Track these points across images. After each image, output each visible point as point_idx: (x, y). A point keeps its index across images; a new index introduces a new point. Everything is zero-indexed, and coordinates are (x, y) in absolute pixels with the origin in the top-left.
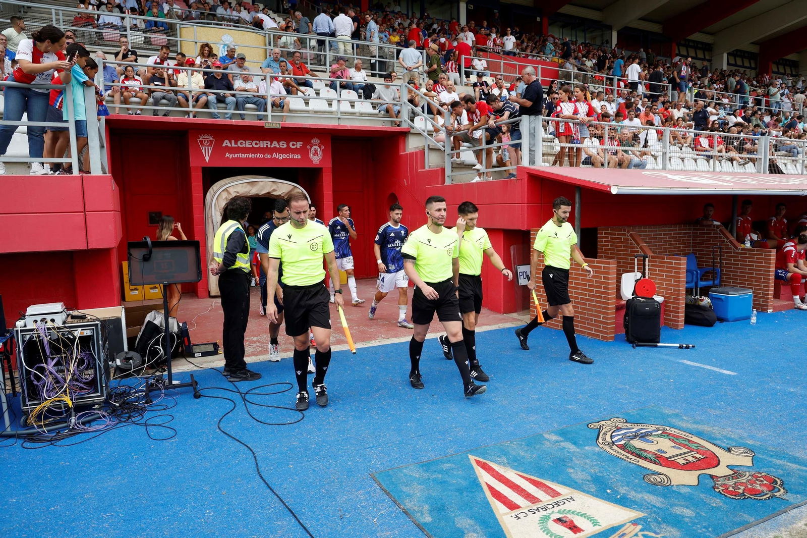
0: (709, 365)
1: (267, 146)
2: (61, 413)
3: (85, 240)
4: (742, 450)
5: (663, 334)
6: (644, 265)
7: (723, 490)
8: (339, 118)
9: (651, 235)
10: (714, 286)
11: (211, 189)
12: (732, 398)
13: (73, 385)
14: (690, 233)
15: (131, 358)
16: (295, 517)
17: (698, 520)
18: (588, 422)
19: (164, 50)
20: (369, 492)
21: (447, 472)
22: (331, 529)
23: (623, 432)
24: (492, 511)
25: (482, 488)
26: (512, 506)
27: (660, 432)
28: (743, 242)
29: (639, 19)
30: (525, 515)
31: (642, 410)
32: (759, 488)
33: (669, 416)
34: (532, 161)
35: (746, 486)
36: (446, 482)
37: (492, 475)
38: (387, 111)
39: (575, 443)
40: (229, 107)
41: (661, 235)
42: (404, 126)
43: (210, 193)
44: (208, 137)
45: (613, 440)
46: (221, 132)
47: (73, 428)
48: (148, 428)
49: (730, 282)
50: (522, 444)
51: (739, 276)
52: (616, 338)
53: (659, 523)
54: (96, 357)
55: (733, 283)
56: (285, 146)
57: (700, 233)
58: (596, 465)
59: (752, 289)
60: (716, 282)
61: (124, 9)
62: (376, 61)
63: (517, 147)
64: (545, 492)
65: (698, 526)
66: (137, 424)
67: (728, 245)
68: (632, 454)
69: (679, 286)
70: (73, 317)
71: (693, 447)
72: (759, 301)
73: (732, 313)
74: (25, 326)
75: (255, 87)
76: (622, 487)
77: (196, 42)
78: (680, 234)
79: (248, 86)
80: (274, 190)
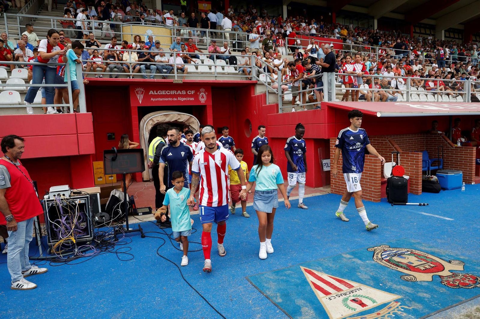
0: (437, 215)
1: (174, 93)
2: (69, 247)
3: (77, 150)
4: (457, 262)
5: (409, 197)
6: (397, 158)
7: (446, 284)
8: (216, 76)
9: (401, 140)
10: (439, 169)
11: (143, 119)
12: (451, 233)
13: (75, 231)
14: (424, 138)
15: (104, 216)
16: (206, 301)
17: (432, 299)
18: (368, 247)
19: (114, 39)
20: (245, 287)
21: (288, 276)
22: (226, 306)
23: (388, 253)
24: (315, 296)
25: (309, 284)
26: (327, 293)
27: (409, 253)
28: (456, 143)
29: (391, 12)
30: (334, 298)
31: (398, 240)
32: (467, 282)
33: (414, 244)
34: (330, 99)
35: (460, 281)
36: (288, 281)
37: (314, 277)
38: (243, 71)
39: (360, 259)
40: (152, 71)
41: (407, 140)
42: (254, 80)
43: (142, 121)
44: (141, 89)
45: (382, 257)
46: (148, 86)
47: (76, 255)
48: (118, 254)
49: (449, 167)
50: (330, 260)
51: (454, 163)
52: (381, 201)
53: (410, 301)
54: (88, 215)
55: (451, 167)
56: (185, 93)
57: (430, 138)
58: (373, 271)
59: (462, 170)
60: (440, 167)
61: (89, 16)
62: (236, 42)
63: (321, 91)
64: (345, 285)
65: (433, 303)
66: (111, 252)
67: (447, 145)
68: (394, 264)
69: (418, 170)
70: (74, 193)
71: (429, 260)
72: (467, 178)
73: (450, 185)
74: (49, 198)
75: (167, 60)
76: (389, 282)
77: (132, 35)
78: (418, 139)
79: (163, 59)
80: (179, 119)
